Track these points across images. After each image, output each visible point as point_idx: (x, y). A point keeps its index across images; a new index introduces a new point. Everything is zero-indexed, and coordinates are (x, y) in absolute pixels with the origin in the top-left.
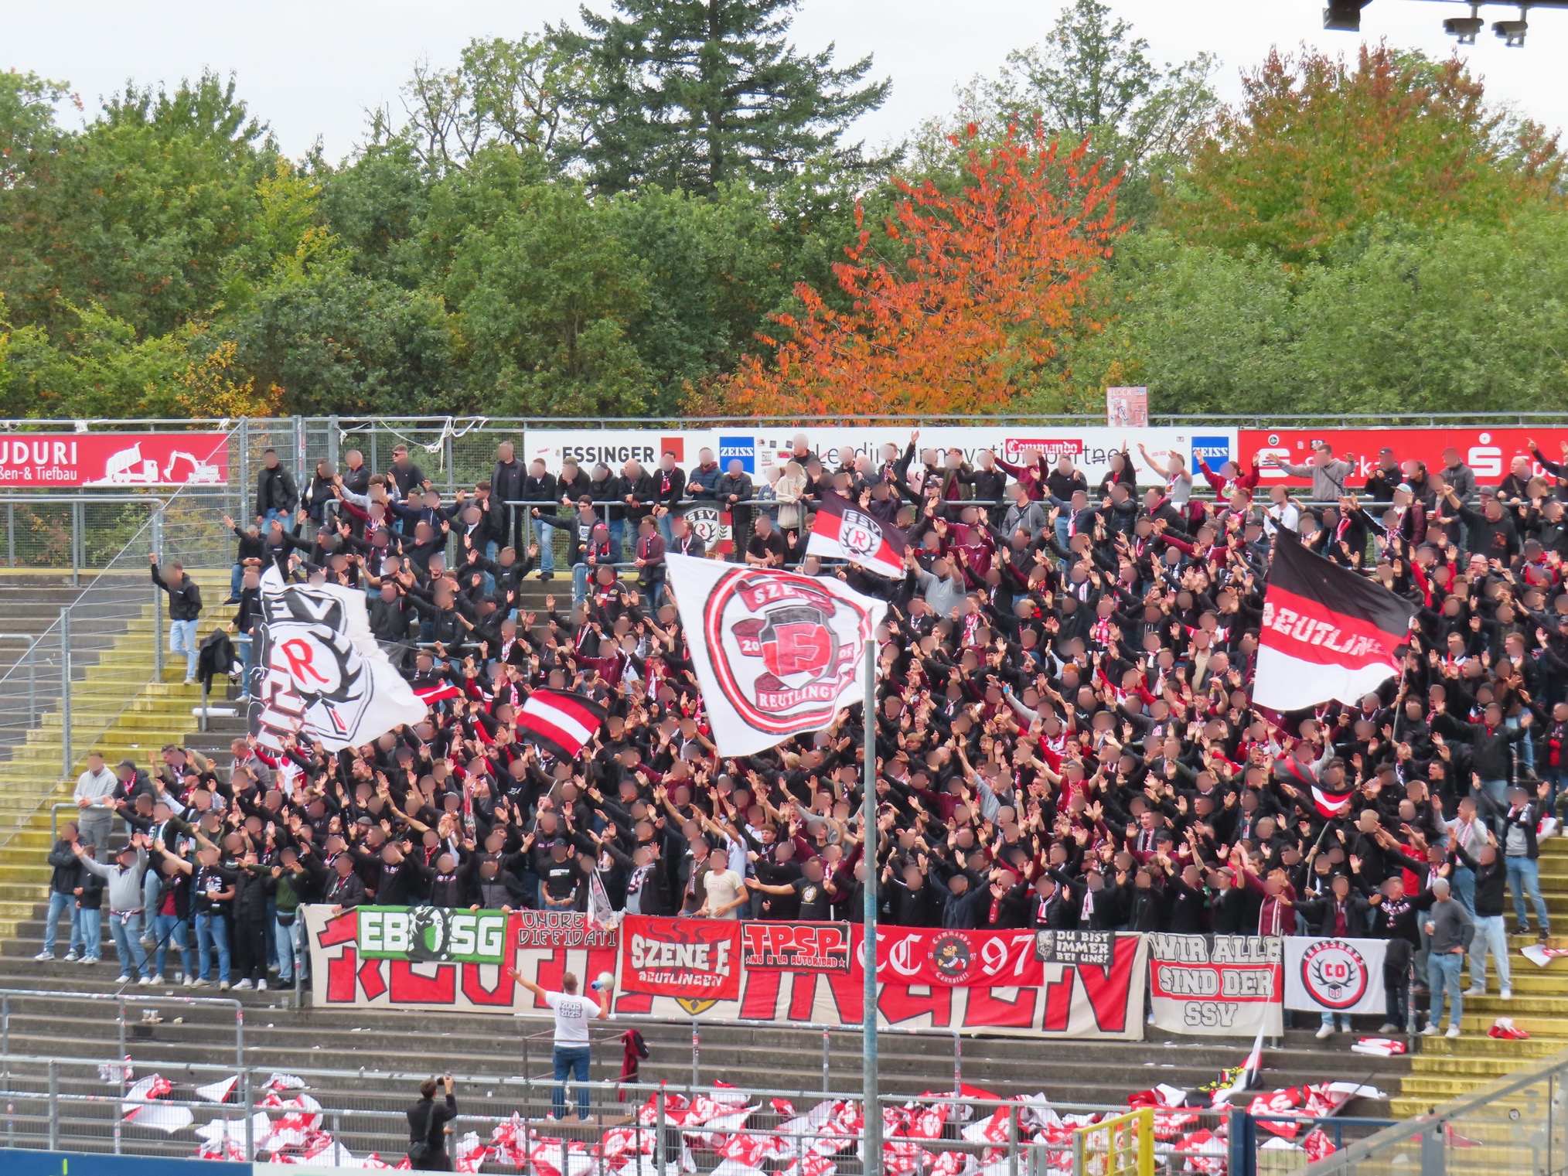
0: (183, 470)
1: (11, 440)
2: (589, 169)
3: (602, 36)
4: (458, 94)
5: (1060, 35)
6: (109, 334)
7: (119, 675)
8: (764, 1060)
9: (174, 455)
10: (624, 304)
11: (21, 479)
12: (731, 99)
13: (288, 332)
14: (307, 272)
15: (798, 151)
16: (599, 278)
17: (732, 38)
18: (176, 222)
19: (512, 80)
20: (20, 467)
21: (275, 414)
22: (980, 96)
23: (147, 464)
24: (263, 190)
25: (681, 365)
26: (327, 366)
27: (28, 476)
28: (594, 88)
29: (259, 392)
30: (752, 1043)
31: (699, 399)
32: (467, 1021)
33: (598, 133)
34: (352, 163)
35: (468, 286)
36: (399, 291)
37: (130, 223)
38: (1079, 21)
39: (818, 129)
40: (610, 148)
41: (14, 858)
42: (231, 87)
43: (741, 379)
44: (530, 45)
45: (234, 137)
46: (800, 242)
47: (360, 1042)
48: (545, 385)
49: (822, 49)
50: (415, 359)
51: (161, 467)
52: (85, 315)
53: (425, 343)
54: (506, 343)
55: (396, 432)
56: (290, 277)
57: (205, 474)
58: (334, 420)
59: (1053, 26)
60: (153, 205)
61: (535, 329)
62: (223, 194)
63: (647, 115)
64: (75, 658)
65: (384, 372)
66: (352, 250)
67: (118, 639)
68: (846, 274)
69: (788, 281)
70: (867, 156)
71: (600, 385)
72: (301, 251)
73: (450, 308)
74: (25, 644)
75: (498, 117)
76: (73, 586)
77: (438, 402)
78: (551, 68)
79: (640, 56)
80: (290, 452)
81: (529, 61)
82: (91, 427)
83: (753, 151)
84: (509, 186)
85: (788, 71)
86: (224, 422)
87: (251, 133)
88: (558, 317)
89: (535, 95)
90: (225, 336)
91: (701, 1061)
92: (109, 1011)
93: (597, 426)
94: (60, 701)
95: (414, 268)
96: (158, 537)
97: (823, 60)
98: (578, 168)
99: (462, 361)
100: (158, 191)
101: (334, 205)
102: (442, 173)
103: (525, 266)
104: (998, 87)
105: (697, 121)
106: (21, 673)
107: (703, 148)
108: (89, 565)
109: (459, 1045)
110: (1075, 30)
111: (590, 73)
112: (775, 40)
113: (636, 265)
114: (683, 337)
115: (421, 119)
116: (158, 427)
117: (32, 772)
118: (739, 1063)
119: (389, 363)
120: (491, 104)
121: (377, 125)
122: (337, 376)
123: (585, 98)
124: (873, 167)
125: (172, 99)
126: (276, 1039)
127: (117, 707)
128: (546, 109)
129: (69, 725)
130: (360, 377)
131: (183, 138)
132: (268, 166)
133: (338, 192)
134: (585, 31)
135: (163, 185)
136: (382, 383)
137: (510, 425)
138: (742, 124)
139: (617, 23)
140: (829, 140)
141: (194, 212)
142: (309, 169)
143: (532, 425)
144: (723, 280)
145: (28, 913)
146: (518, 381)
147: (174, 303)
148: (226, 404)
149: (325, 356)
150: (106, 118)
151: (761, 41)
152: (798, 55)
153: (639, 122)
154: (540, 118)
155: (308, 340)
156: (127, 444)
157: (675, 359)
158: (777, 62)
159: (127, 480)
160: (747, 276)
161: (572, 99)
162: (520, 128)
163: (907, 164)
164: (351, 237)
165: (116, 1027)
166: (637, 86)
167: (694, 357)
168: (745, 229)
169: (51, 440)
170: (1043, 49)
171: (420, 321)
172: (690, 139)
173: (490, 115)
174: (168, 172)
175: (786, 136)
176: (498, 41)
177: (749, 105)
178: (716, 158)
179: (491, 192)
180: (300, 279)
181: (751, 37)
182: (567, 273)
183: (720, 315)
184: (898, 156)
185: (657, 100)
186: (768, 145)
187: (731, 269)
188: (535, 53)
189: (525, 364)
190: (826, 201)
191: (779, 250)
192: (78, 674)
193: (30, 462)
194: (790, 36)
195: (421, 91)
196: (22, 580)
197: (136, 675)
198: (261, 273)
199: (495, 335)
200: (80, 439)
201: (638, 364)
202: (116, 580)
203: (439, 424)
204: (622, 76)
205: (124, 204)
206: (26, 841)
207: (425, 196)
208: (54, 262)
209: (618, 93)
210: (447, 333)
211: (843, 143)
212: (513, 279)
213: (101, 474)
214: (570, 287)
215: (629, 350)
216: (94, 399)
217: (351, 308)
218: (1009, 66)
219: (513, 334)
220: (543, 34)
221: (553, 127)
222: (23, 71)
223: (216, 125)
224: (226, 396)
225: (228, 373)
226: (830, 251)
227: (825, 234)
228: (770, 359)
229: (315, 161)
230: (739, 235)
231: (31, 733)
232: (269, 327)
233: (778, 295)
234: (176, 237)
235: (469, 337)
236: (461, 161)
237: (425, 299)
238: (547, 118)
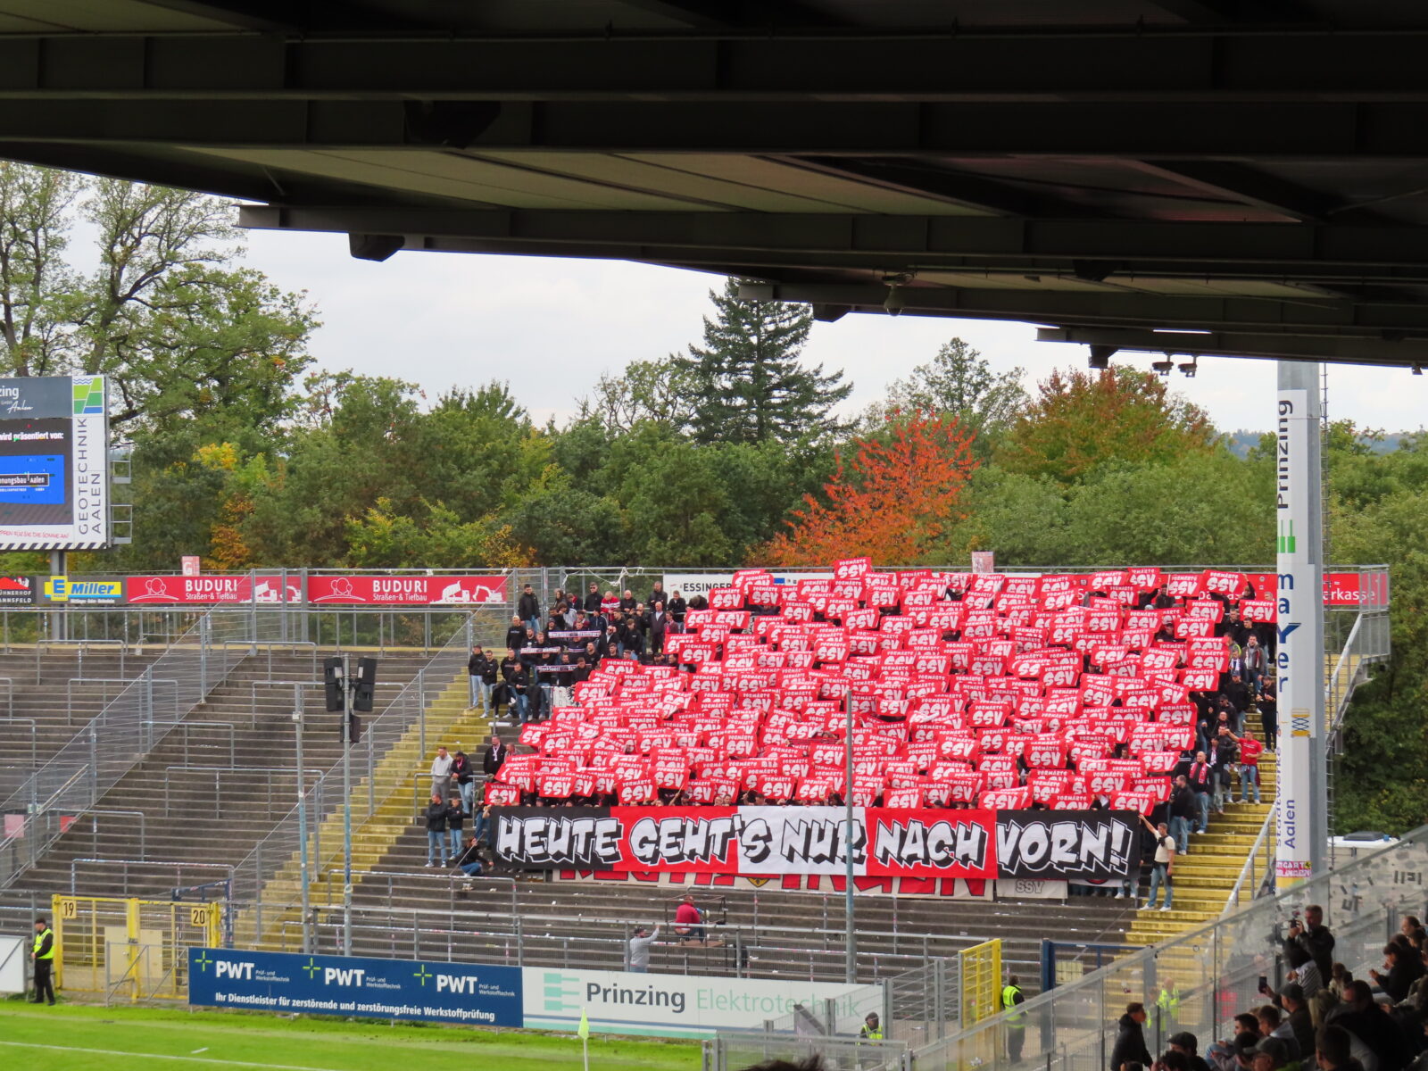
0: (483, 595)
1: (392, 579)
2: (694, 430)
3: (700, 360)
4: (624, 390)
5: (941, 359)
6: (446, 520)
7: (450, 704)
8: (792, 911)
9: (478, 587)
10: (713, 505)
11: (397, 600)
12: (768, 394)
13: (538, 520)
14: (547, 488)
15: (804, 420)
16: (701, 491)
17: (769, 361)
18: (478, 463)
19: (653, 383)
20: (397, 594)
21: (531, 565)
22: (899, 390)
23: (464, 592)
24: (524, 445)
25: (743, 537)
26: (560, 539)
27: (401, 598)
28: (695, 387)
29: (523, 551)
30: (786, 902)
31: (754, 556)
32: (634, 890)
33: (698, 411)
34: (569, 429)
35: (632, 495)
36: (596, 498)
37: (454, 462)
38: (952, 351)
39: (814, 409)
40: (704, 419)
41: (394, 802)
42: (507, 389)
43: (777, 545)
44: (662, 364)
45: (508, 416)
46: (803, 472)
47: (578, 900)
48: (673, 548)
49: (816, 367)
50: (605, 535)
51: (472, 593)
52: (434, 509)
53: (610, 525)
54: (652, 525)
55: (596, 575)
56: (538, 491)
57: (495, 597)
58: (562, 569)
59: (938, 354)
60: (467, 453)
61: (668, 518)
62: (504, 447)
63: (724, 401)
64: (427, 696)
65: (589, 541)
66: (569, 476)
67: (449, 685)
68: (831, 490)
69: (798, 494)
70: (840, 423)
71: (702, 548)
72: (544, 477)
73: (622, 507)
74: (400, 688)
75: (645, 403)
76: (425, 657)
77: (617, 557)
78: (674, 376)
79: (720, 371)
80: (538, 587)
81: (662, 373)
82: (435, 573)
83: (780, 421)
84: (653, 442)
85: (798, 379)
86: (505, 570)
87: (517, 414)
88: (679, 512)
89: (664, 391)
90: (505, 521)
91: (759, 911)
92: (445, 884)
93: (701, 572)
94: (419, 718)
95: (602, 486)
96: (470, 631)
97: (817, 373)
98: (687, 430)
99: (629, 534)
100: (470, 446)
101: (560, 451)
102: (617, 434)
103: (662, 485)
104: (909, 386)
105: (750, 405)
106: (398, 704)
107: (754, 419)
108: (433, 645)
109: (631, 902)
110: (950, 356)
111: (694, 380)
112: (792, 362)
113: (720, 485)
114: (745, 523)
115: (604, 404)
116: (470, 573)
117: (404, 756)
118: (779, 912)
119: (591, 535)
120: (641, 396)
121: (584, 409)
122: (565, 543)
123: (691, 393)
124: (844, 429)
125: (476, 396)
126: (534, 899)
127: (449, 722)
128: (670, 398)
129: (424, 732)
130: (577, 544)
131: (484, 418)
132: (526, 431)
133: (562, 445)
134: (692, 358)
135: (474, 443)
136: (588, 547)
137: (655, 572)
138: (775, 406)
139: (708, 354)
140: (821, 415)
141: (488, 457)
142: (547, 432)
143: (667, 572)
144: (763, 493)
145: (402, 831)
146: (658, 546)
147: (480, 505)
148: (506, 558)
149: (558, 532)
150: (441, 405)
151: (784, 363)
152: (804, 370)
153: (720, 405)
154: (667, 403)
155: (550, 523)
156: (453, 582)
157: (740, 534)
158: (793, 373)
159: (453, 601)
160: (775, 490)
161: (686, 395)
162: (657, 408)
163: (861, 427)
164: (568, 469)
165: (449, 893)
166: (718, 386)
167: (750, 533)
168: (773, 465)
169: (413, 580)
170: (933, 365)
171: (608, 514)
172: (747, 414)
173: (641, 402)
174: (474, 436)
175: (798, 413)
176: (645, 363)
177: (778, 396)
178: (760, 424)
179: (643, 445)
180: (543, 491)
181: (779, 361)
182: (684, 489)
183: (764, 510)
184: (857, 423)
185: (729, 394)
186: (788, 417)
187: (767, 487)
188: (665, 369)
189: (662, 537)
190: (816, 450)
191: (791, 476)
192: (428, 704)
193: (402, 591)
194: (799, 360)
195: (604, 389)
196: (398, 654)
197: (458, 705)
198: (523, 488)
199: (646, 521)
200: (429, 579)
201: (722, 537)
202: (447, 654)
203: (619, 571)
204: (711, 381)
205: (452, 452)
206: (401, 793)
207: (608, 446)
208: (416, 483)
209: (709, 391)
210: (621, 520)
211: (828, 417)
212: (656, 492)
213: (439, 597)
214: (685, 496)
215: (716, 529)
216: (437, 555)
217: (572, 507)
218: (915, 375)
219: (656, 521)
220: (669, 359)
221: (674, 408)
222: (394, 378)
223: (499, 410)
224: (506, 554)
225: (506, 542)
226: (818, 476)
227: (815, 468)
228: (789, 533)
229: (551, 428)
230: (771, 468)
231: (403, 735)
232: (530, 517)
233: (791, 500)
234: (481, 471)
235: (632, 522)
236: (627, 426)
237: (609, 502)
238: (671, 403)
